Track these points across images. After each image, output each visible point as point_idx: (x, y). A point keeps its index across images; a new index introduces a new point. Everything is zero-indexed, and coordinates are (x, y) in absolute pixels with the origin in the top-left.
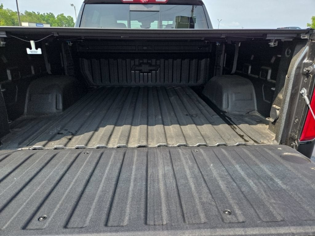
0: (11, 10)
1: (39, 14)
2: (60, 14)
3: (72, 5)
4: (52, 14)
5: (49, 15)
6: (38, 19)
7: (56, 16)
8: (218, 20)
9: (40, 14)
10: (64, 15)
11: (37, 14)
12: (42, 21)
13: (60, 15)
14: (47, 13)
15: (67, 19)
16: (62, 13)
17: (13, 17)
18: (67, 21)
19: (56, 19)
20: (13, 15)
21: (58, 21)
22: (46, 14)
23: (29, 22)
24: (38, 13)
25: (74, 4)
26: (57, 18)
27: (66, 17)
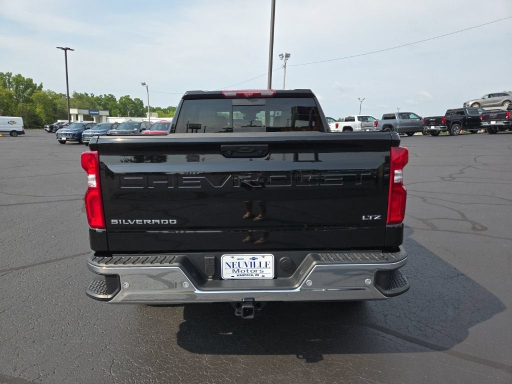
0: (53, 92)
1: (93, 97)
2: (124, 96)
3: (144, 84)
4: (112, 96)
5: (108, 97)
6: (92, 103)
7: (118, 99)
8: (359, 99)
9: (95, 96)
10: (130, 97)
11: (90, 96)
12: (98, 107)
13: (124, 98)
14: (105, 95)
15: (133, 103)
16: (127, 95)
17: (56, 101)
18: (134, 106)
19: (118, 103)
20: (55, 99)
21: (121, 106)
22: (103, 97)
23: (78, 109)
24: (92, 94)
25: (146, 83)
26: (120, 100)
27: (133, 99)
